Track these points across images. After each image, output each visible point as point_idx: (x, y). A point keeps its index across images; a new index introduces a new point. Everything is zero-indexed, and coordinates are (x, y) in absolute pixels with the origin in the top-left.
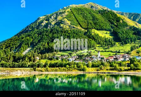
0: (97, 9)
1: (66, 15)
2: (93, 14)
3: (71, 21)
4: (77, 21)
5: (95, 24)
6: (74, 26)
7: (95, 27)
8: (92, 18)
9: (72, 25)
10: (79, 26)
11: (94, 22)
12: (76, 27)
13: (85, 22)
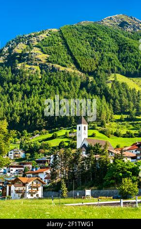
0: (138, 30)
1: (41, 39)
2: (121, 38)
3: (50, 54)
4: (70, 53)
5: (123, 60)
6: (57, 66)
7: (121, 67)
8: (116, 48)
9: (51, 65)
10: (73, 66)
11: (122, 55)
12: (62, 69)
13: (92, 57)
